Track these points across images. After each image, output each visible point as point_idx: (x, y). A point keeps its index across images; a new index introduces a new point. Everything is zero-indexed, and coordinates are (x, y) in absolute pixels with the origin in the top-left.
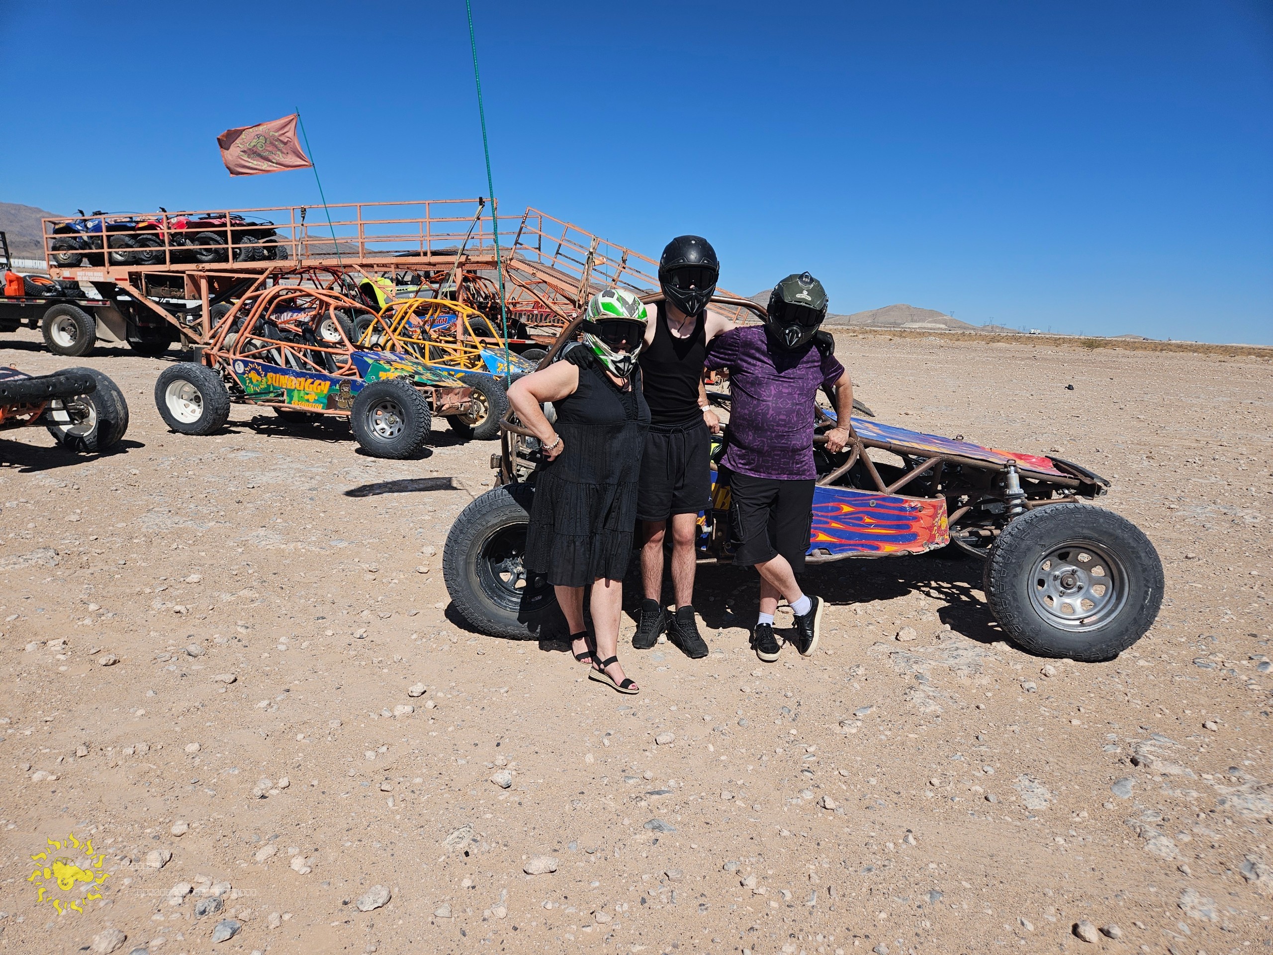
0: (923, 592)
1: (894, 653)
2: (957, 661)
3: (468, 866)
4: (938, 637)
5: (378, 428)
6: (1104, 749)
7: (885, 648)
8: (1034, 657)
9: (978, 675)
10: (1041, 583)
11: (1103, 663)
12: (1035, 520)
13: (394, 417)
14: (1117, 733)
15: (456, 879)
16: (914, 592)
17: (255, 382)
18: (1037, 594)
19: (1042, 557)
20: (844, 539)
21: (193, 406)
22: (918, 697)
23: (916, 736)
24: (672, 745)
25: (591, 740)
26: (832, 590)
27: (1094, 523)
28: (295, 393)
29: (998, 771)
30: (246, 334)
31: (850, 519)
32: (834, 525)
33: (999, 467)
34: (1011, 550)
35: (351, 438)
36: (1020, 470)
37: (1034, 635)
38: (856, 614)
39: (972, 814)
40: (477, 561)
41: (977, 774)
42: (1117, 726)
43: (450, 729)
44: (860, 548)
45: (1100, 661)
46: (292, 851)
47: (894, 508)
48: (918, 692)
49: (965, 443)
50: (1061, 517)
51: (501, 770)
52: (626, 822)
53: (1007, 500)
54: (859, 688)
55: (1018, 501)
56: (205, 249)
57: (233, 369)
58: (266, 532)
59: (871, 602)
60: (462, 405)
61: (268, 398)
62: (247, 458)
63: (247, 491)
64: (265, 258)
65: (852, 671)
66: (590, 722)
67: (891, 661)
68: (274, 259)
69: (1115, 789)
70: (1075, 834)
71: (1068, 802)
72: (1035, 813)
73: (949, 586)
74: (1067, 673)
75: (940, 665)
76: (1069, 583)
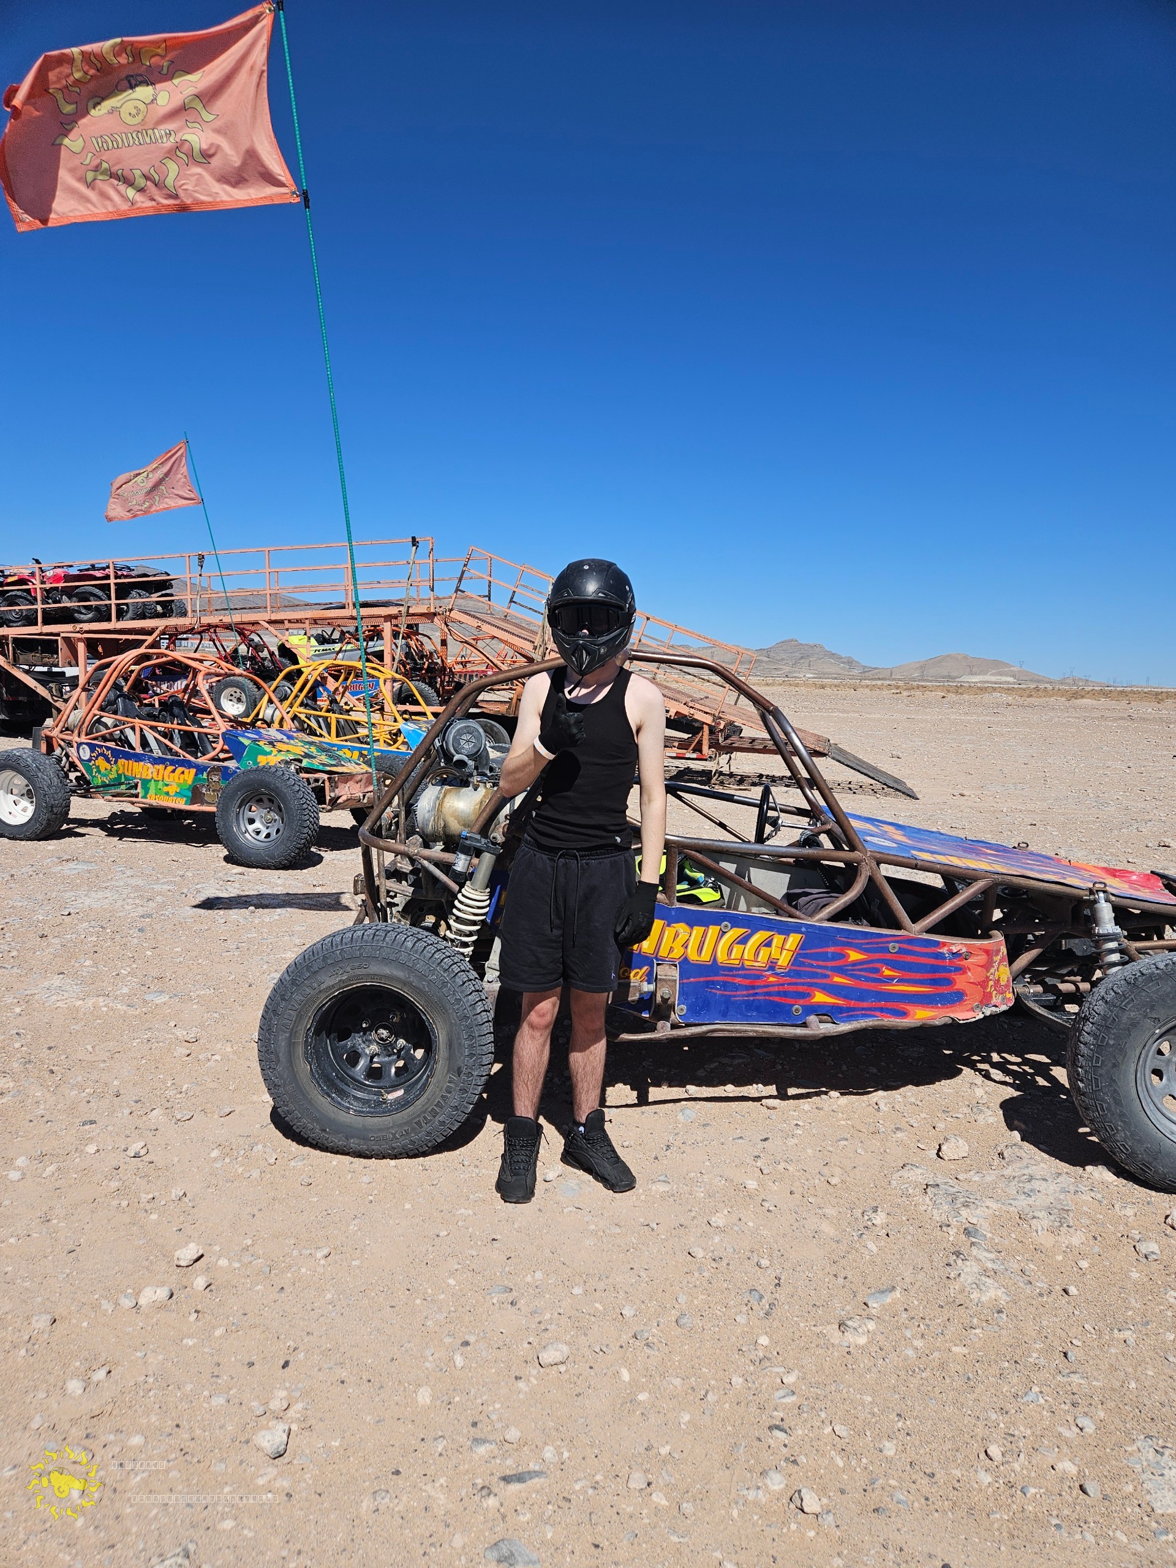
0: (981, 1071)
1: (933, 1186)
2: (1030, 1201)
4: (1002, 1154)
5: (251, 828)
7: (917, 1176)
8: (1153, 1193)
9: (1064, 1228)
10: (1158, 1073)
12: (1140, 979)
13: (272, 814)
16: (966, 1071)
17: (104, 771)
18: (1152, 1090)
19: (1156, 1037)
20: (854, 1000)
21: (25, 803)
22: (969, 1270)
23: (965, 1351)
26: (844, 1068)
28: (152, 785)
29: (1101, 1425)
30: (95, 711)
31: (860, 970)
32: (837, 979)
33: (1081, 892)
34: (1106, 1025)
35: (217, 840)
36: (1113, 898)
38: (878, 1110)
39: (1058, 1526)
40: (308, 1039)
41: (1067, 1434)
44: (878, 1014)
47: (925, 954)
48: (968, 1263)
49: (1031, 853)
53: (1097, 942)
54: (875, 1249)
55: (1112, 945)
56: (85, 607)
57: (76, 754)
58: (63, 982)
59: (902, 1089)
60: (364, 796)
61: (118, 790)
62: (76, 872)
63: (59, 920)
64: (158, 616)
65: (866, 1218)
66: (441, 1317)
67: (927, 1199)
68: (170, 617)
72: (1168, 1525)
73: (1019, 1060)
75: (1004, 1207)
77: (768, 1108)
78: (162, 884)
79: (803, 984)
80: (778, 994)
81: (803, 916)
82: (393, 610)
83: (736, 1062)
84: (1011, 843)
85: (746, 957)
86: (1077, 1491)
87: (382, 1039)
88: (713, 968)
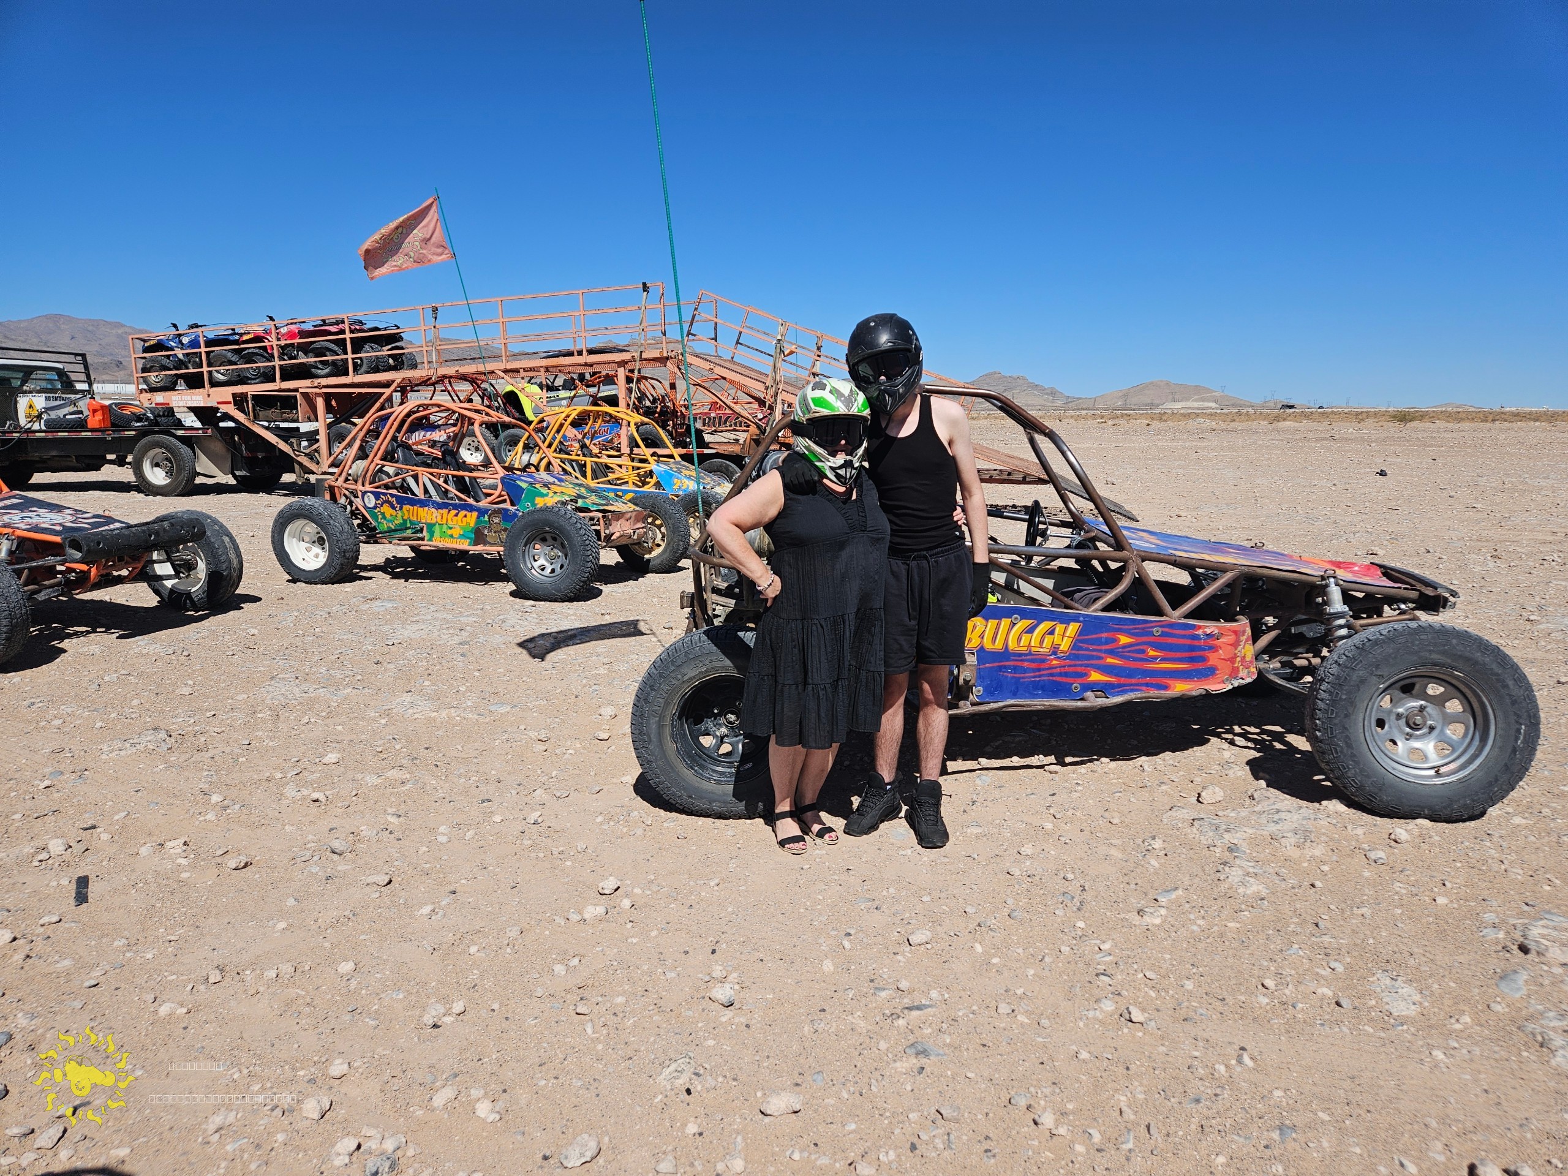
0: (1226, 739)
1: (1198, 820)
2: (1279, 827)
3: (691, 1106)
5: (536, 565)
6: (1481, 934)
7: (1185, 814)
8: (1378, 819)
9: (1308, 844)
10: (1381, 723)
11: (1468, 823)
12: (1367, 644)
13: (555, 550)
14: (1496, 912)
15: (678, 1124)
16: (1213, 740)
17: (389, 517)
18: (1376, 737)
19: (1380, 691)
20: (1124, 677)
21: (316, 549)
22: (1234, 874)
23: (1238, 925)
24: (929, 946)
25: (828, 943)
26: (1109, 741)
27: (1444, 646)
28: (437, 529)
29: (1348, 967)
30: (377, 460)
31: (1129, 652)
32: (1109, 660)
33: (1314, 579)
34: (1339, 683)
35: (505, 578)
36: (1342, 583)
37: (1376, 790)
38: (1144, 770)
39: (1322, 1025)
40: (672, 724)
41: (1323, 972)
42: (1495, 904)
43: (654, 933)
44: (1144, 688)
45: (1464, 821)
46: (475, 1093)
47: (1184, 636)
48: (1234, 869)
49: (1266, 551)
50: (1401, 640)
51: (720, 984)
52: (883, 1045)
53: (1328, 620)
54: (1157, 866)
55: (1342, 622)
56: (321, 362)
57: (362, 503)
58: (413, 698)
59: (1161, 755)
60: (634, 532)
61: (404, 535)
62: (383, 609)
63: (386, 649)
64: (394, 368)
65: (1147, 844)
66: (823, 919)
67: (1194, 830)
68: (402, 369)
69: (1503, 985)
70: (1456, 1045)
71: (1442, 1004)
72: (1402, 1021)
73: (1258, 730)
74: (1423, 838)
75: (1258, 832)
76: (1418, 723)
77: (1051, 773)
78: (467, 616)
79: (1081, 665)
80: (1060, 675)
81: (1080, 607)
82: (625, 356)
83: (1017, 739)
84: (1249, 543)
85: (1033, 644)
86: (1333, 1005)
87: (730, 723)
88: (1005, 654)
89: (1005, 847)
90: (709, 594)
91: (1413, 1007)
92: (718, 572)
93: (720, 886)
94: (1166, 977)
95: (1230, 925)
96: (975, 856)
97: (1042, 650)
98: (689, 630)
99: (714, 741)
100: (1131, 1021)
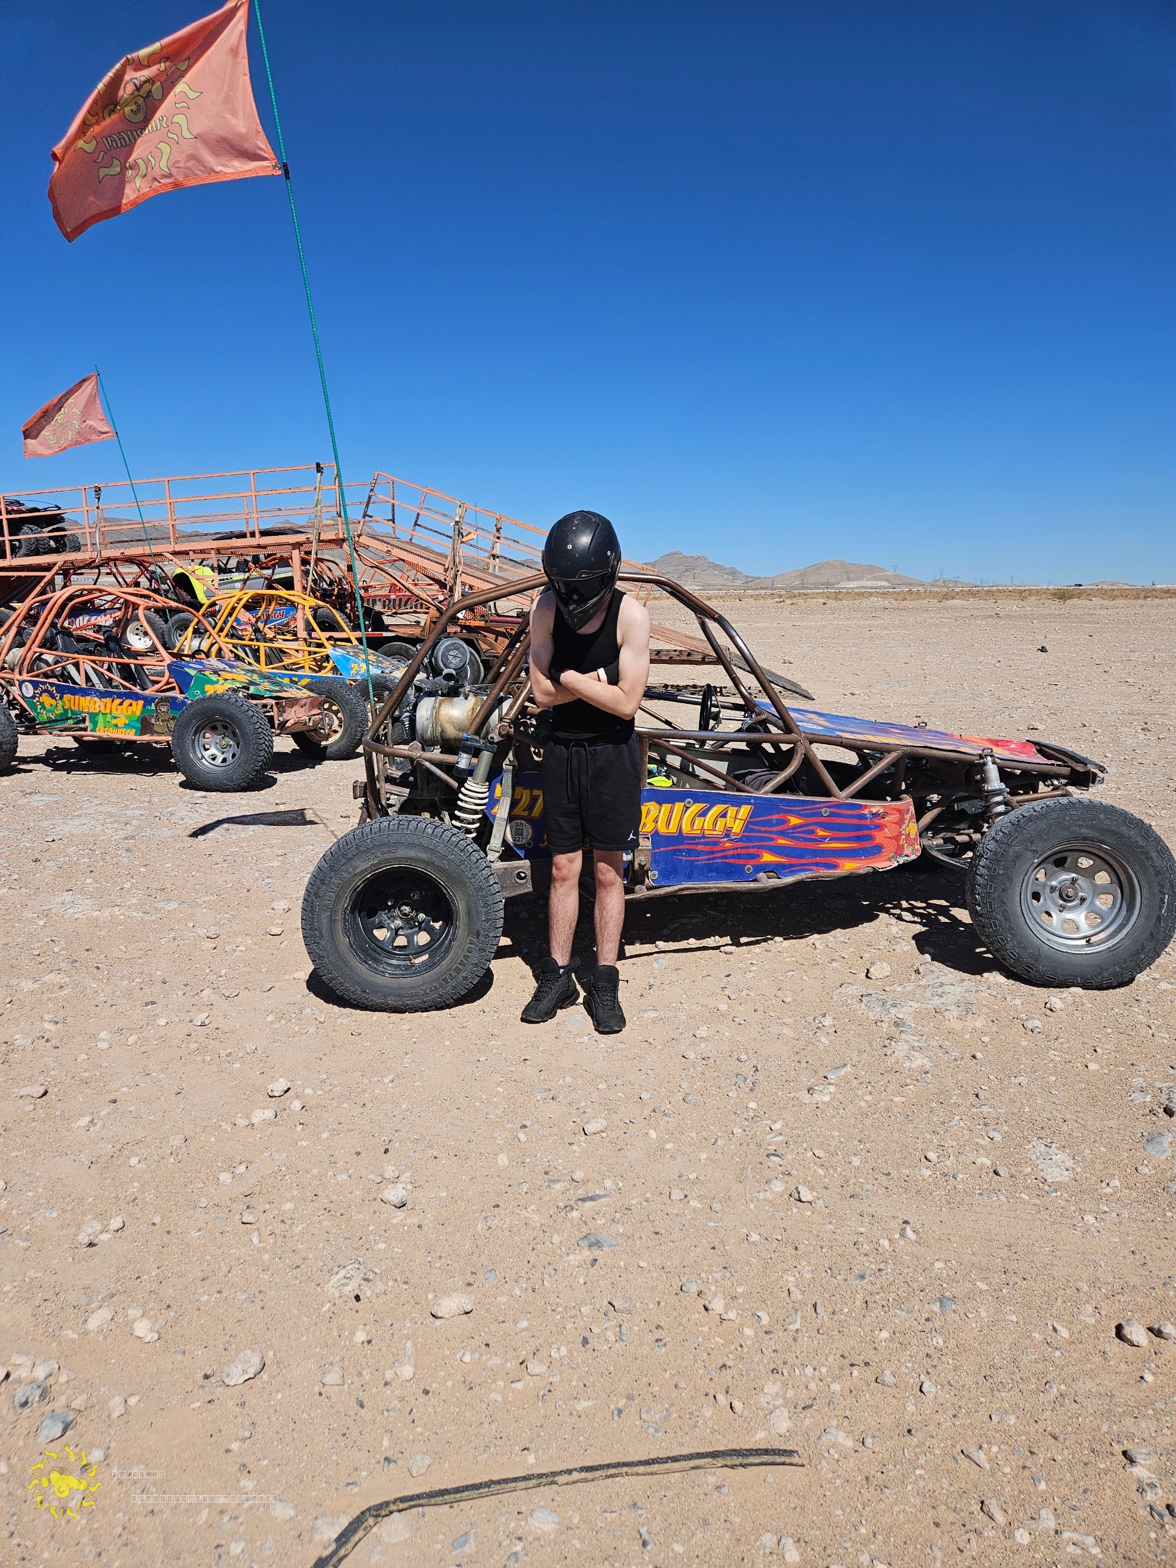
0: (894, 915)
1: (866, 995)
2: (943, 1000)
3: (360, 1314)
4: (917, 972)
5: (206, 754)
6: (1130, 1098)
7: (854, 990)
8: (1036, 988)
9: (970, 1016)
10: (1036, 896)
11: (1117, 990)
12: (1022, 821)
13: (227, 739)
14: (1144, 1076)
15: (347, 1333)
16: (882, 915)
17: (49, 707)
18: (1032, 910)
19: (1035, 865)
20: (794, 857)
22: (900, 1049)
23: (903, 1100)
24: (604, 1135)
25: (503, 1136)
26: (783, 920)
27: (1093, 820)
28: (100, 718)
29: (1006, 1135)
30: (35, 648)
31: (799, 832)
32: (780, 841)
33: (973, 758)
34: (996, 859)
35: (173, 769)
36: (998, 761)
37: (1033, 962)
38: (815, 949)
39: (980, 1194)
40: (345, 918)
41: (982, 1142)
42: (1143, 1068)
43: (325, 1135)
44: (814, 868)
45: (1114, 988)
46: (133, 1313)
47: (851, 816)
48: (900, 1043)
49: (930, 731)
50: (1054, 815)
51: (392, 1185)
52: (556, 1239)
53: (986, 797)
54: (827, 1042)
55: (999, 799)
57: (18, 692)
58: (73, 897)
59: (832, 932)
60: (310, 719)
61: (65, 725)
62: (44, 803)
63: (45, 846)
64: (53, 551)
65: (817, 1022)
66: (499, 1112)
67: (863, 1006)
68: (63, 551)
69: (1149, 1148)
70: (1107, 1209)
71: (1094, 1169)
72: (1056, 1187)
73: (924, 905)
74: (1077, 1005)
75: (923, 1006)
76: (1070, 894)
77: (726, 953)
78: (133, 809)
79: (753, 847)
80: (733, 856)
81: (751, 790)
82: (300, 538)
83: (694, 921)
84: (913, 723)
85: (706, 827)
86: (992, 1174)
87: (405, 915)
88: (679, 838)
89: (680, 1031)
90: (383, 783)
91: (1066, 1173)
92: (391, 760)
93: (395, 1082)
94: (834, 1154)
95: (897, 1099)
96: (651, 1040)
97: (715, 833)
98: (362, 821)
99: (389, 934)
100: (800, 1201)
